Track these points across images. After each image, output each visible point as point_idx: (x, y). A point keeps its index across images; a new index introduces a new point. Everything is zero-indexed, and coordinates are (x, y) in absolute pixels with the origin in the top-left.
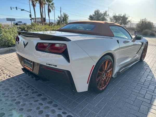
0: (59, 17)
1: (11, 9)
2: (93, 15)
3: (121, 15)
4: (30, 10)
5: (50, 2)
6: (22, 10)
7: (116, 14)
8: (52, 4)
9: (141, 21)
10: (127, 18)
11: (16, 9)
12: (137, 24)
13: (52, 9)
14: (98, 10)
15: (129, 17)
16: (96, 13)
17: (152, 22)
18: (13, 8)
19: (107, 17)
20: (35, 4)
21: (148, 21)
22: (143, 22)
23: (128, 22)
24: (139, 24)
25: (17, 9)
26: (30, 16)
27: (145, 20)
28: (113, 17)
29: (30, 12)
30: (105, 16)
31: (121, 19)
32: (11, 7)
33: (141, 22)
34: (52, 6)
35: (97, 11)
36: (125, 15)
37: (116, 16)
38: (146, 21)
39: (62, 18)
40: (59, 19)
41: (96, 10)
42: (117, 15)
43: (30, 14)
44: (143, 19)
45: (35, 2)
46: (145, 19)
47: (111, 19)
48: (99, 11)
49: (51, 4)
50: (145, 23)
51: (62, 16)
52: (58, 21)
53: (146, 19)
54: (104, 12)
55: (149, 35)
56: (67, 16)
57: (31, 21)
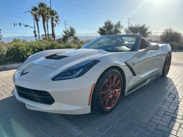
0: (64, 32)
1: (15, 26)
2: (103, 27)
3: (139, 26)
4: (34, 25)
5: (54, 15)
6: (26, 26)
7: (132, 25)
8: (57, 17)
9: (165, 31)
10: (146, 29)
11: (19, 25)
12: (161, 36)
13: (57, 23)
14: (109, 21)
15: (149, 28)
16: (108, 24)
17: (180, 33)
18: (17, 24)
19: (121, 29)
20: (38, 18)
21: (175, 32)
22: (167, 33)
23: (148, 34)
24: (163, 36)
25: (21, 25)
26: (35, 32)
27: (170, 31)
28: (129, 28)
29: (35, 28)
30: (118, 28)
31: (140, 30)
32: (14, 24)
33: (166, 34)
34: (57, 19)
35: (108, 23)
36: (145, 25)
37: (132, 27)
38: (172, 32)
39: (68, 33)
40: (64, 34)
41: (107, 21)
42: (134, 26)
43: (34, 30)
44: (168, 30)
45: (38, 16)
46: (170, 29)
47: (127, 31)
48: (111, 22)
49: (54, 17)
50: (171, 34)
51: (68, 30)
52: (63, 36)
53: (172, 29)
54: (117, 22)
55: (177, 49)
56: (74, 30)
57: (35, 37)
